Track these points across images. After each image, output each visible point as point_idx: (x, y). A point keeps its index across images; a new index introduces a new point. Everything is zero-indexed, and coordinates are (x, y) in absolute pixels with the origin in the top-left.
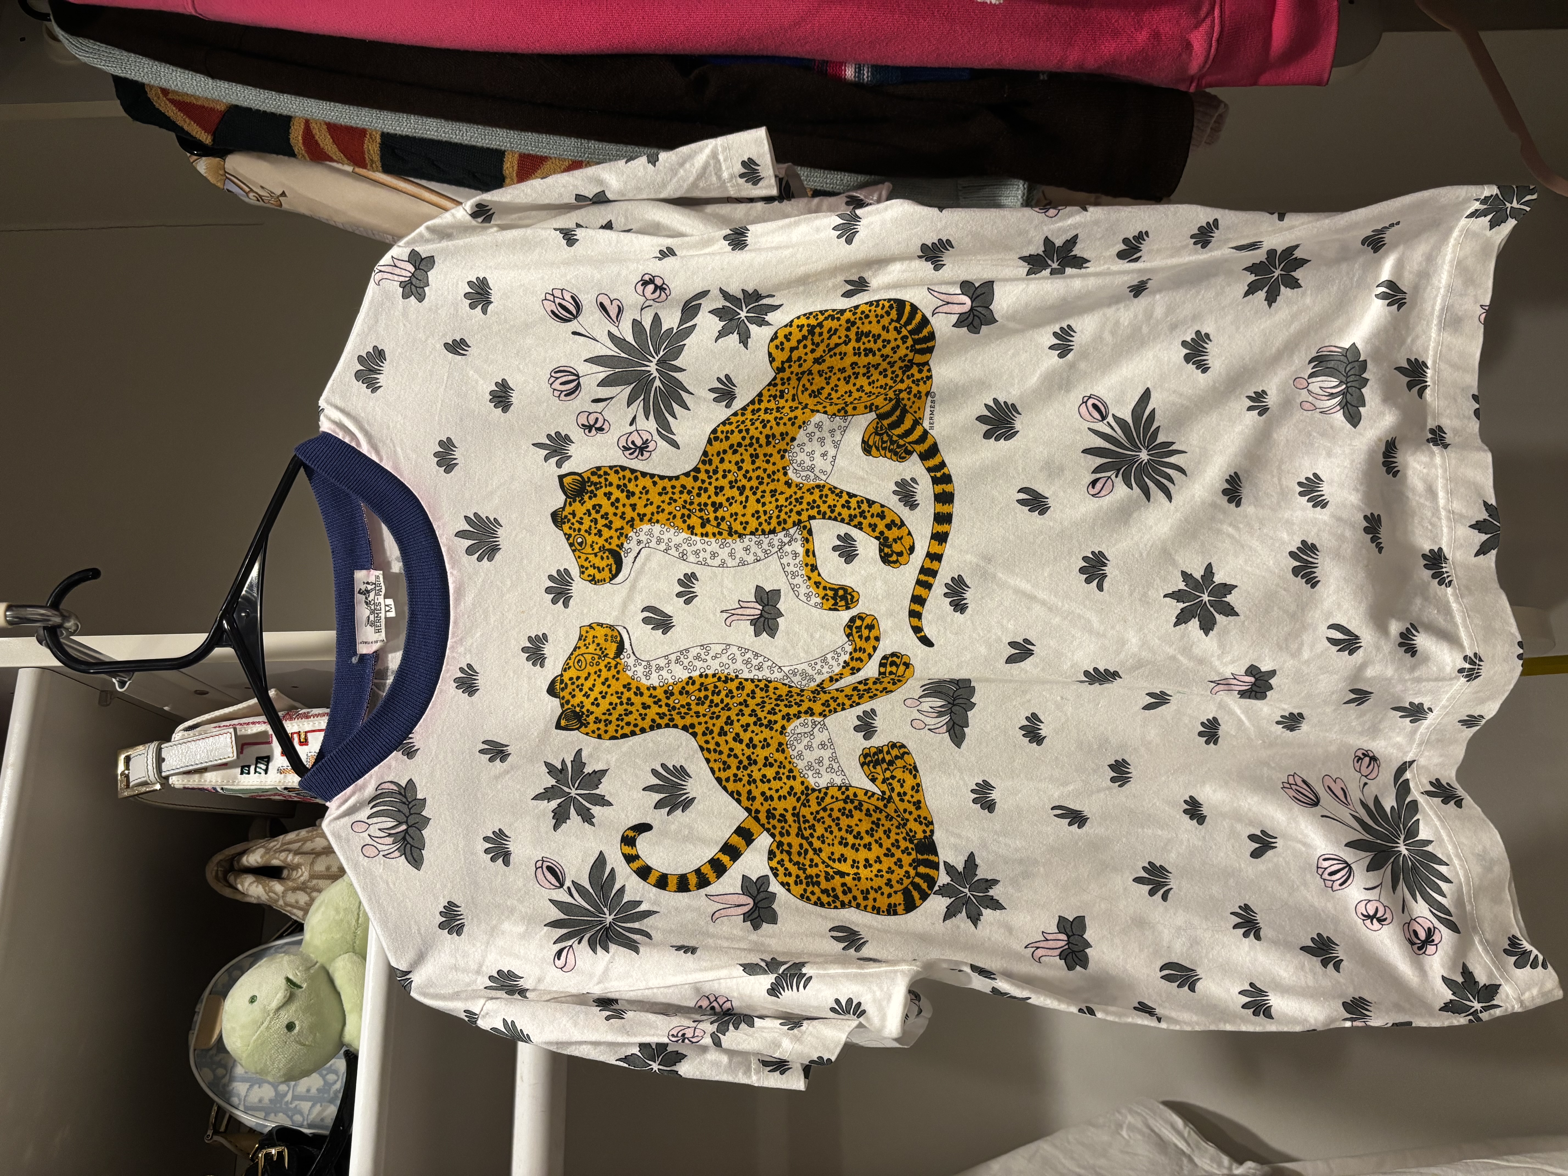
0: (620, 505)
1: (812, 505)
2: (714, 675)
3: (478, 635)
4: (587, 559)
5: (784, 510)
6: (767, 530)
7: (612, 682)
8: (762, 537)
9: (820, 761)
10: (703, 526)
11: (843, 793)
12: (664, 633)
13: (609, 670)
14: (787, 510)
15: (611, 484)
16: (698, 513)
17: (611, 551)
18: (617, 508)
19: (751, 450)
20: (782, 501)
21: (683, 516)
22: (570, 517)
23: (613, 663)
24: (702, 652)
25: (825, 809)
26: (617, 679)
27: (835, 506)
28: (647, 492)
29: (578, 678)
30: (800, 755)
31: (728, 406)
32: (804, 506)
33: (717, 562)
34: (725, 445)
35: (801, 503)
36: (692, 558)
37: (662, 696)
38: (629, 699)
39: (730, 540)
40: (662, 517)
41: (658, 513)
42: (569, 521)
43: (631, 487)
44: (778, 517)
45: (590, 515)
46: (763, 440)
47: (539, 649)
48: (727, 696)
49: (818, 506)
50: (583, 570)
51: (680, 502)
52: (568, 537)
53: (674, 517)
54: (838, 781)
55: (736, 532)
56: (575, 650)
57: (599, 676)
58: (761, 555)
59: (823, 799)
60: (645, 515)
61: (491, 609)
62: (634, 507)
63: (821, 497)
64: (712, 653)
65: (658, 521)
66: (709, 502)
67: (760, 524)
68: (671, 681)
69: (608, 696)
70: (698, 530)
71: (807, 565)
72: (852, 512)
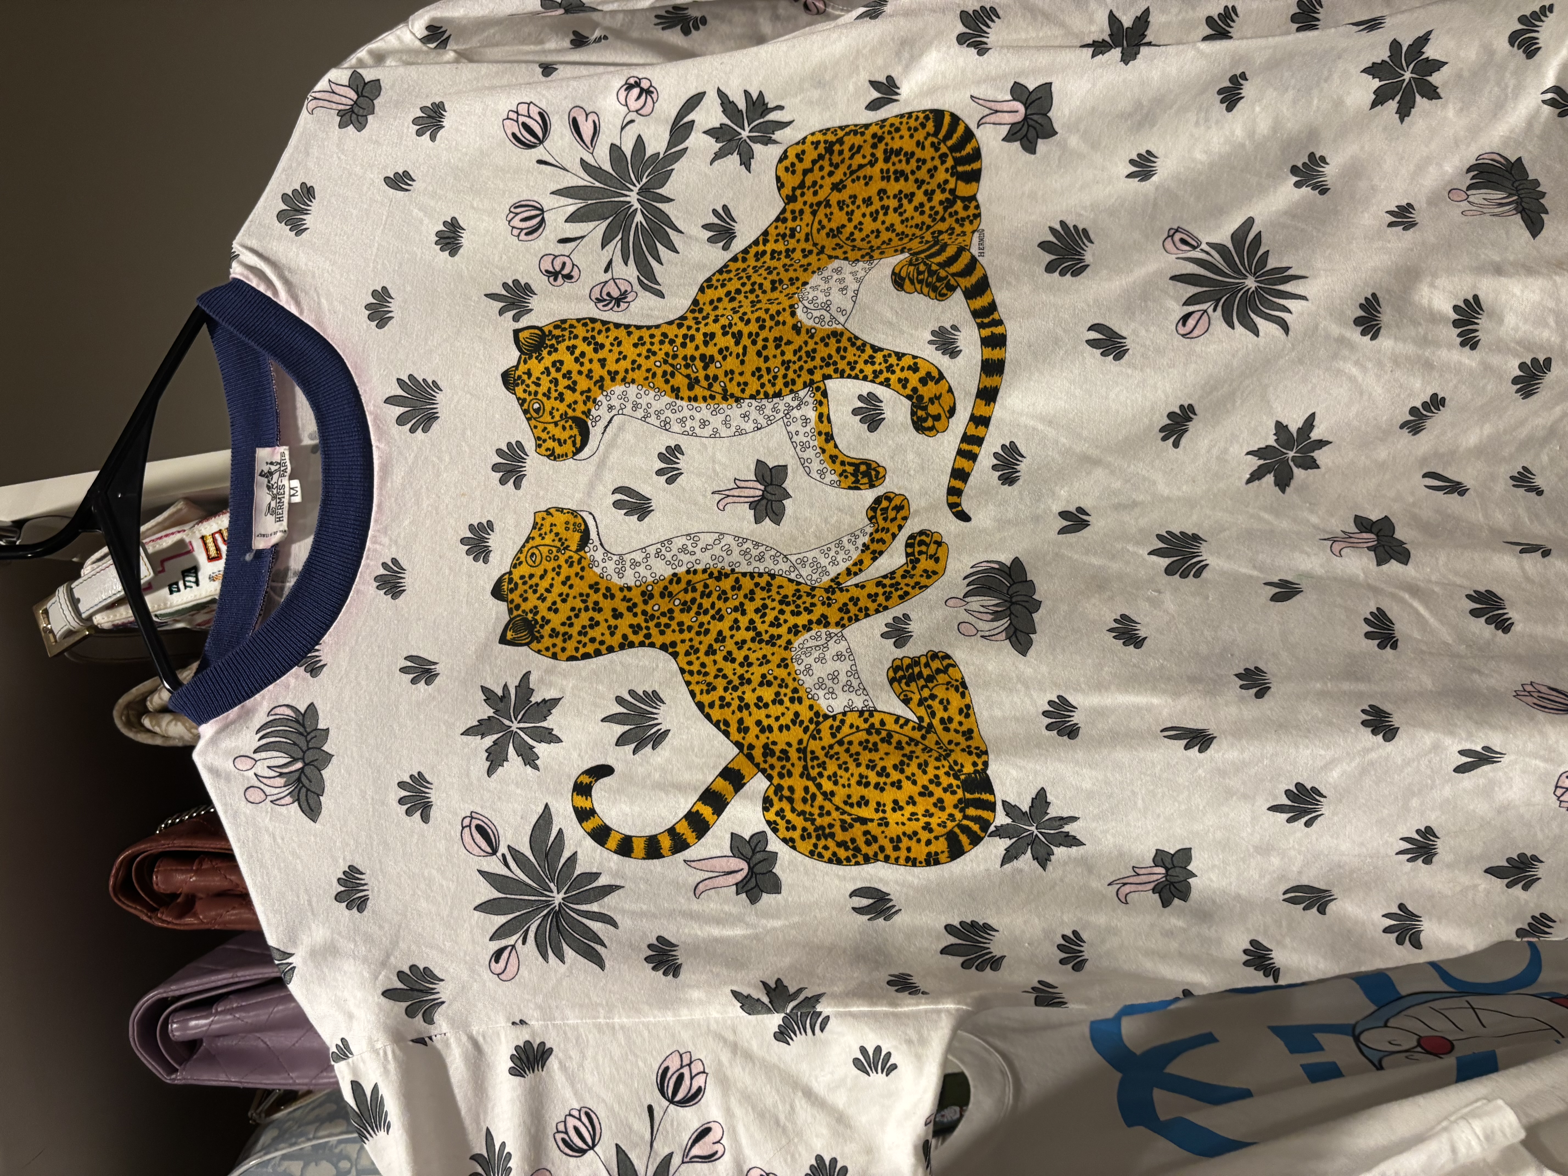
0: (585, 361)
1: (827, 361)
2: (704, 571)
3: (407, 522)
4: (545, 429)
5: (794, 367)
6: (771, 393)
7: (575, 581)
8: (764, 402)
9: (834, 677)
10: (691, 387)
11: (866, 721)
12: (640, 519)
13: (571, 565)
14: (796, 367)
15: (576, 337)
16: (683, 370)
17: (575, 420)
18: (582, 364)
19: (752, 297)
20: (789, 356)
21: (665, 373)
22: (525, 377)
23: (576, 557)
24: (689, 543)
25: (841, 743)
26: (582, 578)
27: (856, 362)
28: (619, 344)
29: (531, 576)
30: (808, 669)
31: (726, 248)
32: (818, 362)
33: (708, 431)
34: (721, 292)
35: (813, 359)
36: (676, 427)
37: (638, 599)
38: (596, 603)
39: (724, 405)
40: (638, 375)
41: (633, 370)
42: (523, 382)
43: (600, 339)
44: (785, 376)
45: (549, 374)
46: (767, 286)
47: (483, 540)
48: (719, 598)
49: (835, 363)
50: (539, 442)
51: (661, 355)
52: (522, 402)
53: (654, 375)
54: (859, 704)
55: (732, 395)
56: (527, 541)
57: (558, 574)
58: (763, 422)
59: (839, 728)
60: (617, 373)
61: (424, 490)
62: (603, 362)
63: (838, 350)
64: (701, 545)
65: (633, 381)
66: (697, 354)
67: (763, 385)
68: (650, 579)
69: (570, 599)
70: (685, 393)
71: (820, 433)
72: (877, 367)
